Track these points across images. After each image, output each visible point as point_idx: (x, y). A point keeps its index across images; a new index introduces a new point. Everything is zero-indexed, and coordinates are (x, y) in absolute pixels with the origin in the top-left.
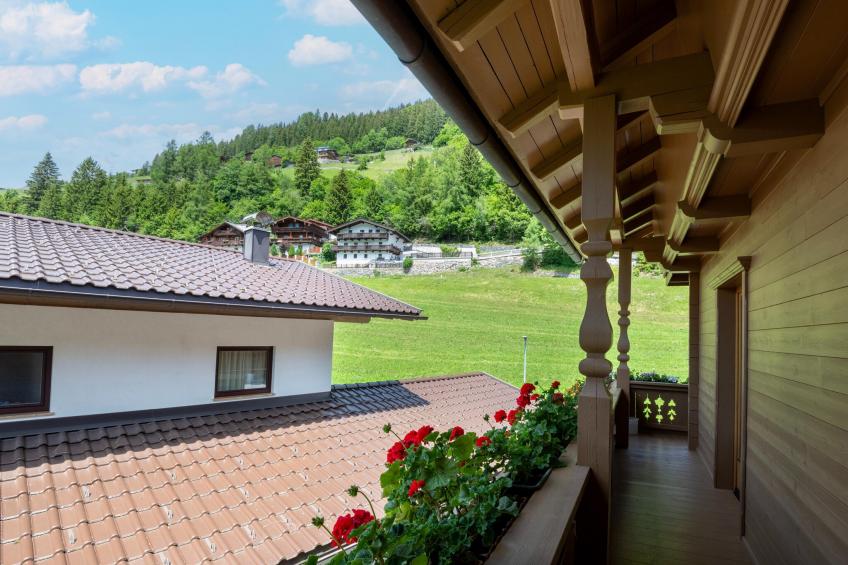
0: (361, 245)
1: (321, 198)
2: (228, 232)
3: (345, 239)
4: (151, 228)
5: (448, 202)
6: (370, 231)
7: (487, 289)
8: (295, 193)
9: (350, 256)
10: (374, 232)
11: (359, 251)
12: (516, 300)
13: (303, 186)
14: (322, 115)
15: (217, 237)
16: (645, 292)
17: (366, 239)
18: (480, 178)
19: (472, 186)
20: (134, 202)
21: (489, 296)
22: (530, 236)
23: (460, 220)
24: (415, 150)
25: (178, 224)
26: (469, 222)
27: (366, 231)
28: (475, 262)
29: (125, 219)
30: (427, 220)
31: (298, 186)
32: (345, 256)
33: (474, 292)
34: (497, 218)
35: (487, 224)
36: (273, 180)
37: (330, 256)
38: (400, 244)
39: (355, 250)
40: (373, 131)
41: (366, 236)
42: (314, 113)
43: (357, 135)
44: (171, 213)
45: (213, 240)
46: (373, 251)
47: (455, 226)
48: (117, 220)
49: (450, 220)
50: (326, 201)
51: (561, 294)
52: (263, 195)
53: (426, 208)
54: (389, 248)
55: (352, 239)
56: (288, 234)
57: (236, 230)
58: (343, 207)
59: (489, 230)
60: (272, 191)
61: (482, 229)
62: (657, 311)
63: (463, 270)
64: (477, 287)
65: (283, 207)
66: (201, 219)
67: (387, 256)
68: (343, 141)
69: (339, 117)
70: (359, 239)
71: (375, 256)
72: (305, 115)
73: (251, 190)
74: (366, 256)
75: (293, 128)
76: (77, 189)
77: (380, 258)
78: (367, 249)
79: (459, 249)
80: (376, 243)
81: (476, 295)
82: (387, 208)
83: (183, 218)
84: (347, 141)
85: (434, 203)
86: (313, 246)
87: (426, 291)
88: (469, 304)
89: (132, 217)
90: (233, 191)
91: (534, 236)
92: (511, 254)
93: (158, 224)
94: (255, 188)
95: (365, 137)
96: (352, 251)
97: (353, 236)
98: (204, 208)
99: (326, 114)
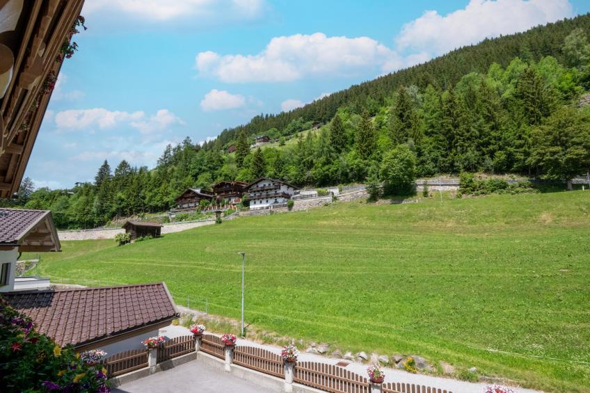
0: (264, 195)
1: (248, 167)
2: (191, 195)
3: (254, 192)
4: (152, 197)
5: (323, 159)
6: (269, 184)
7: (335, 217)
8: (234, 166)
9: (258, 202)
10: (272, 185)
11: (263, 199)
12: (353, 224)
13: (240, 162)
14: (264, 116)
15: (186, 198)
16: (456, 210)
17: (266, 190)
18: (344, 140)
19: (338, 146)
20: (145, 182)
21: (335, 223)
22: (371, 176)
23: (330, 170)
24: (318, 128)
25: (167, 193)
26: (336, 171)
27: (267, 185)
28: (335, 199)
29: (139, 192)
30: (310, 173)
31: (237, 161)
32: (255, 203)
33: (326, 220)
34: (355, 166)
35: (348, 171)
36: (224, 160)
37: (246, 204)
38: (291, 191)
39: (260, 199)
40: (294, 120)
41: (267, 188)
42: (260, 115)
43: (285, 125)
44: (163, 187)
45: (183, 199)
46: (271, 198)
47: (328, 175)
48: (135, 194)
49: (324, 171)
50: (250, 169)
51: (388, 217)
52: (217, 169)
53: (311, 165)
54: (281, 195)
55: (258, 191)
56: (222, 192)
57: (195, 193)
58: (259, 172)
59: (350, 175)
60: (222, 167)
61: (345, 174)
62: (464, 225)
63: (326, 205)
64: (328, 217)
65: (226, 175)
66: (179, 188)
67: (280, 200)
68: (276, 129)
69: (275, 116)
70: (262, 191)
71: (273, 200)
72: (255, 118)
73: (210, 167)
74: (267, 201)
75: (248, 126)
76: (117, 179)
77: (276, 202)
78: (268, 197)
79: (328, 190)
80: (273, 192)
81: (325, 222)
82: (287, 168)
83: (170, 189)
84: (279, 129)
85: (314, 161)
86: (237, 198)
87: (294, 222)
88: (319, 229)
89: (143, 191)
90: (200, 169)
91: (373, 176)
92: (361, 190)
93: (156, 194)
94: (212, 166)
95: (290, 125)
96: (258, 199)
97: (259, 189)
98: (180, 182)
99: (267, 115)
